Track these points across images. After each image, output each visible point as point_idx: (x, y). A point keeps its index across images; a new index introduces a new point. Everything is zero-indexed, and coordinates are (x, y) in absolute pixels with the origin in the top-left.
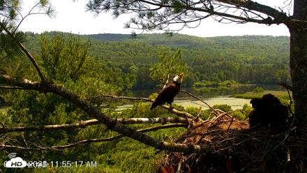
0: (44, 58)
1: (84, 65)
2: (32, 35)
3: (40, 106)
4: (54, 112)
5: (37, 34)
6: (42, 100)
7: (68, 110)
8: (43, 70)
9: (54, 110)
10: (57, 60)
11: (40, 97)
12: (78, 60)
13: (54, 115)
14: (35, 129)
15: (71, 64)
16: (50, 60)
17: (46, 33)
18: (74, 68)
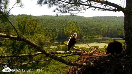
0: (19, 26)
1: (36, 29)
2: (13, 16)
3: (17, 46)
4: (23, 49)
5: (16, 16)
6: (18, 44)
7: (29, 48)
8: (18, 31)
10: (24, 26)
12: (33, 27)
13: (23, 50)
14: (15, 56)
15: (30, 28)
16: (22, 27)
17: (19, 15)
18: (32, 30)
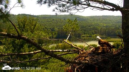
0: (19, 25)
1: (36, 28)
2: (13, 15)
3: (17, 45)
4: (23, 48)
5: (15, 15)
6: (18, 43)
7: (29, 47)
8: (18, 30)
9: (23, 47)
10: (24, 26)
12: (33, 26)
13: (23, 49)
14: (15, 55)
15: (30, 27)
16: (22, 26)
17: (19, 15)
18: (32, 29)
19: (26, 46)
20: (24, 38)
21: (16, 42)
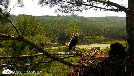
0: (19, 26)
1: (37, 29)
2: (14, 16)
3: (18, 47)
4: (24, 50)
5: (16, 16)
6: (19, 45)
7: (30, 49)
8: (19, 32)
10: (25, 27)
11: (18, 43)
12: (34, 27)
13: (24, 51)
14: (16, 57)
15: (31, 29)
16: (22, 27)
17: (20, 15)
18: (33, 30)
19: (27, 48)
20: (25, 39)
21: (17, 44)
